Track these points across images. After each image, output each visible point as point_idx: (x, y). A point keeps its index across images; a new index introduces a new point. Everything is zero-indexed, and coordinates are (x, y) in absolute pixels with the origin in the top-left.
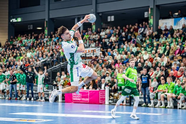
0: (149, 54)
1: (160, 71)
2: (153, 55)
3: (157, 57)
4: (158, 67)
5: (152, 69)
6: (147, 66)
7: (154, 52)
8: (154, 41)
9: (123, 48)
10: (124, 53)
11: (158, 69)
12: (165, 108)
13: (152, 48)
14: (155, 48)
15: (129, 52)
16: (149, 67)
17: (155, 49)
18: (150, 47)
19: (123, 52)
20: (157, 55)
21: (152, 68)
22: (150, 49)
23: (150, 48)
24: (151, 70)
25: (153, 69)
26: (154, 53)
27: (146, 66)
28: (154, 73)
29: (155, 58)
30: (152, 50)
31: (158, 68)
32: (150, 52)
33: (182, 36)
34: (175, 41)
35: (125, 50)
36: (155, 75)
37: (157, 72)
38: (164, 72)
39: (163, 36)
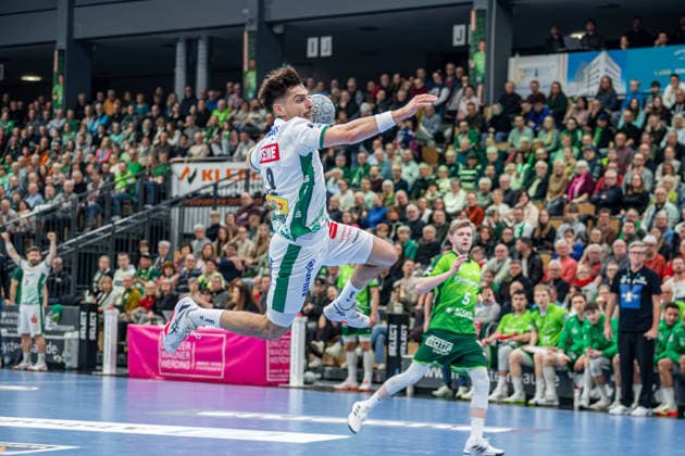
0: (468, 190)
1: (509, 260)
2: (485, 194)
3: (497, 204)
4: (503, 242)
5: (476, 252)
7: (485, 182)
8: (490, 139)
9: (367, 167)
10: (368, 186)
11: (502, 251)
12: (526, 404)
13: (479, 167)
14: (490, 169)
15: (388, 183)
17: (493, 172)
18: (471, 162)
19: (365, 182)
20: (497, 194)
22: (473, 172)
23: (473, 168)
24: (475, 255)
25: (481, 252)
26: (488, 188)
29: (491, 209)
30: (481, 174)
31: (500, 247)
32: (471, 181)
33: (599, 122)
34: (569, 143)
35: (371, 173)
36: (489, 274)
37: (498, 262)
38: (524, 262)
39: (522, 122)
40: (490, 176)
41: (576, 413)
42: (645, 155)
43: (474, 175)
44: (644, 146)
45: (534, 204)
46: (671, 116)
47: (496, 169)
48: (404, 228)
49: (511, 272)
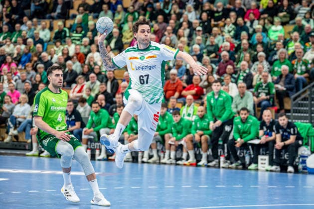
0: (77, 45)
1: (98, 83)
2: (85, 46)
3: (94, 52)
4: (94, 73)
5: (80, 78)
6: (72, 71)
7: (86, 40)
8: (90, 17)
9: (20, 31)
10: (21, 42)
11: (94, 77)
13: (83, 32)
14: (89, 34)
15: (30, 40)
16: (76, 72)
17: (91, 36)
18: (79, 29)
19: (20, 40)
20: (93, 47)
21: (80, 76)
22: (80, 35)
23: (80, 33)
24: (80, 81)
25: (82, 79)
26: (87, 43)
27: (69, 72)
28: (85, 87)
29: (90, 55)
30: (84, 36)
31: (92, 75)
32: (78, 40)
33: (148, 9)
34: (132, 20)
35: (22, 35)
36: (88, 90)
37: (92, 83)
38: (109, 83)
39: (107, 8)
40: (89, 37)
41: (140, 164)
42: (172, 27)
43: (80, 37)
44: (172, 21)
45: (113, 52)
46: (186, 5)
47: (92, 34)
48: (40, 66)
49: (101, 89)
